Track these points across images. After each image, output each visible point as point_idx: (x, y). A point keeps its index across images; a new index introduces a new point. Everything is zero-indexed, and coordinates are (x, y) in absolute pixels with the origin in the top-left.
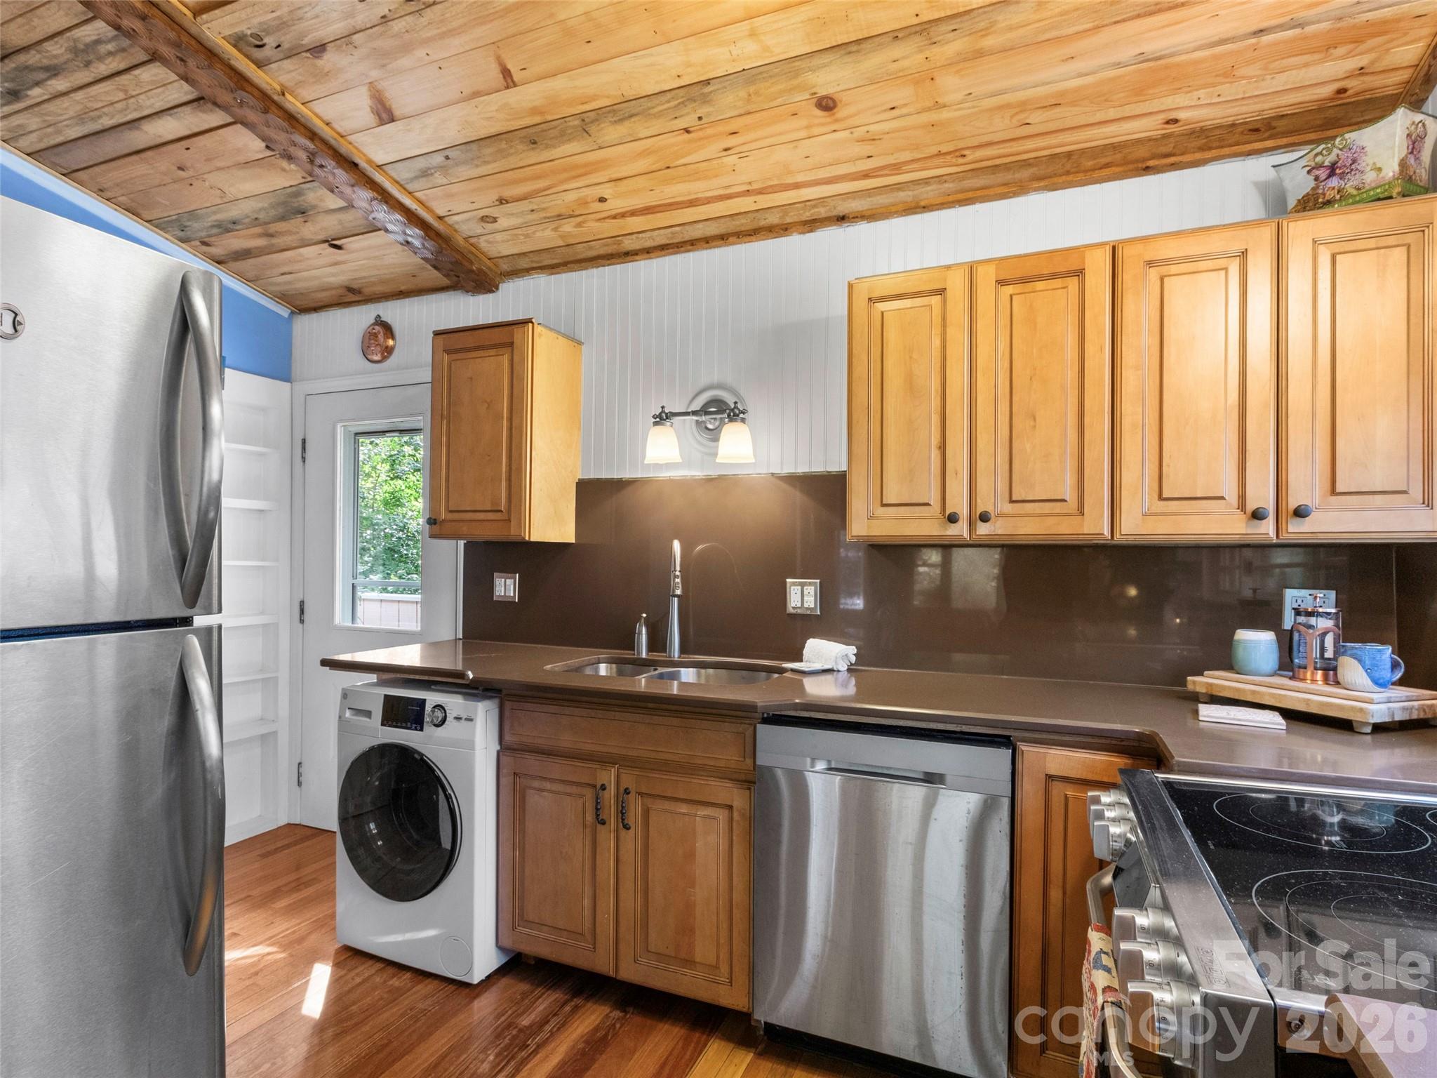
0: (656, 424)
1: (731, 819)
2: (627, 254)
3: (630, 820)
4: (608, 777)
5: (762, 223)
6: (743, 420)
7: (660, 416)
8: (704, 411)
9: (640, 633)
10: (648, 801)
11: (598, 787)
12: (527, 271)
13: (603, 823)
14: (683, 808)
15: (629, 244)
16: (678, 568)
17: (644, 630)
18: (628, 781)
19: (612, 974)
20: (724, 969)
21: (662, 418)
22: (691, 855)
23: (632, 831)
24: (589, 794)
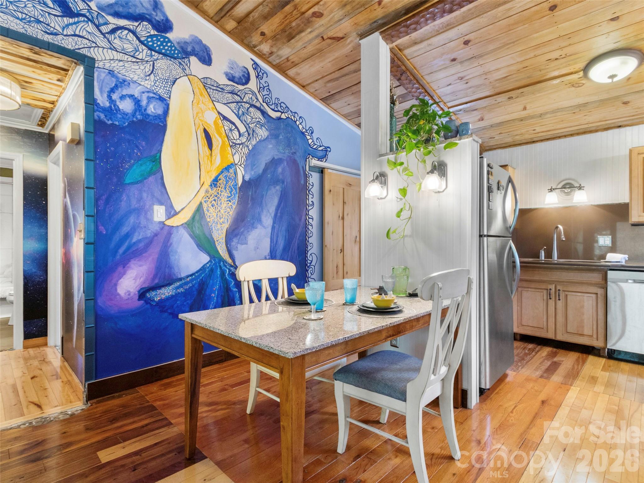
0: (549, 192)
1: (597, 297)
2: (534, 142)
3: (561, 298)
4: (552, 287)
5: (589, 130)
6: (583, 189)
7: (551, 189)
8: (564, 187)
9: (542, 253)
10: (567, 293)
11: (549, 289)
12: (495, 149)
13: (550, 299)
14: (579, 294)
15: (535, 139)
16: (563, 233)
17: (543, 252)
18: (559, 287)
19: (554, 338)
20: (595, 336)
21: (551, 190)
22: (582, 307)
23: (561, 301)
24: (545, 292)
